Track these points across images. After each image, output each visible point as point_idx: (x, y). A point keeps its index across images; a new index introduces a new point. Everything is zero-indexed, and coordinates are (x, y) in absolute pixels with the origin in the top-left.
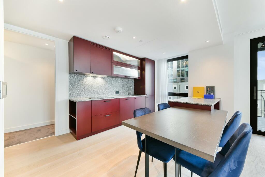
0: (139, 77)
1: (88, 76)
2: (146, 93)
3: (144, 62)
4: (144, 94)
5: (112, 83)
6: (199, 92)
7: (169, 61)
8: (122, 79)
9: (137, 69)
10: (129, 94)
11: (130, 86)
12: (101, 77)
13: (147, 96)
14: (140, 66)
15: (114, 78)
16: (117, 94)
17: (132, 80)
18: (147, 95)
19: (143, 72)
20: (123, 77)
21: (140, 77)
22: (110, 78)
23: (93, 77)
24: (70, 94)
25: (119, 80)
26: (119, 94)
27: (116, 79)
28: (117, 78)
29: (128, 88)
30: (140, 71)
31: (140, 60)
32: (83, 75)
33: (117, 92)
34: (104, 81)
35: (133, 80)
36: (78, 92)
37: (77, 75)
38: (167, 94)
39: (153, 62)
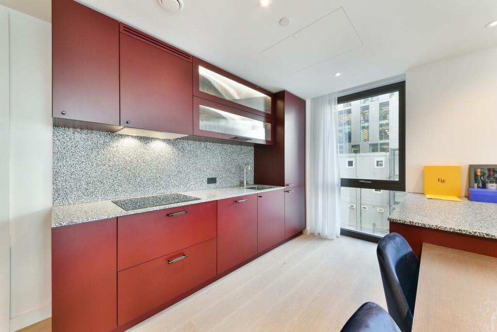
0: (267, 141)
1: (121, 135)
2: (286, 182)
3: (280, 103)
4: (280, 182)
5: (197, 156)
6: (443, 181)
7: (341, 100)
8: (225, 146)
9: (263, 119)
10: (241, 184)
11: (246, 162)
12: (164, 140)
13: (288, 189)
14: (269, 112)
15: (203, 144)
16: (212, 185)
17: (249, 148)
18: (287, 187)
19: (279, 129)
20: (227, 138)
21: (270, 139)
22: (191, 142)
23: (140, 138)
24: (56, 191)
25: (217, 147)
26: (218, 183)
27: (209, 145)
28: (211, 144)
29: (240, 169)
30: (269, 125)
31: (269, 98)
32: (106, 133)
33: (212, 181)
34: (174, 150)
35: (253, 148)
36: (88, 183)
37: (85, 131)
38: (337, 182)
39: (300, 104)
